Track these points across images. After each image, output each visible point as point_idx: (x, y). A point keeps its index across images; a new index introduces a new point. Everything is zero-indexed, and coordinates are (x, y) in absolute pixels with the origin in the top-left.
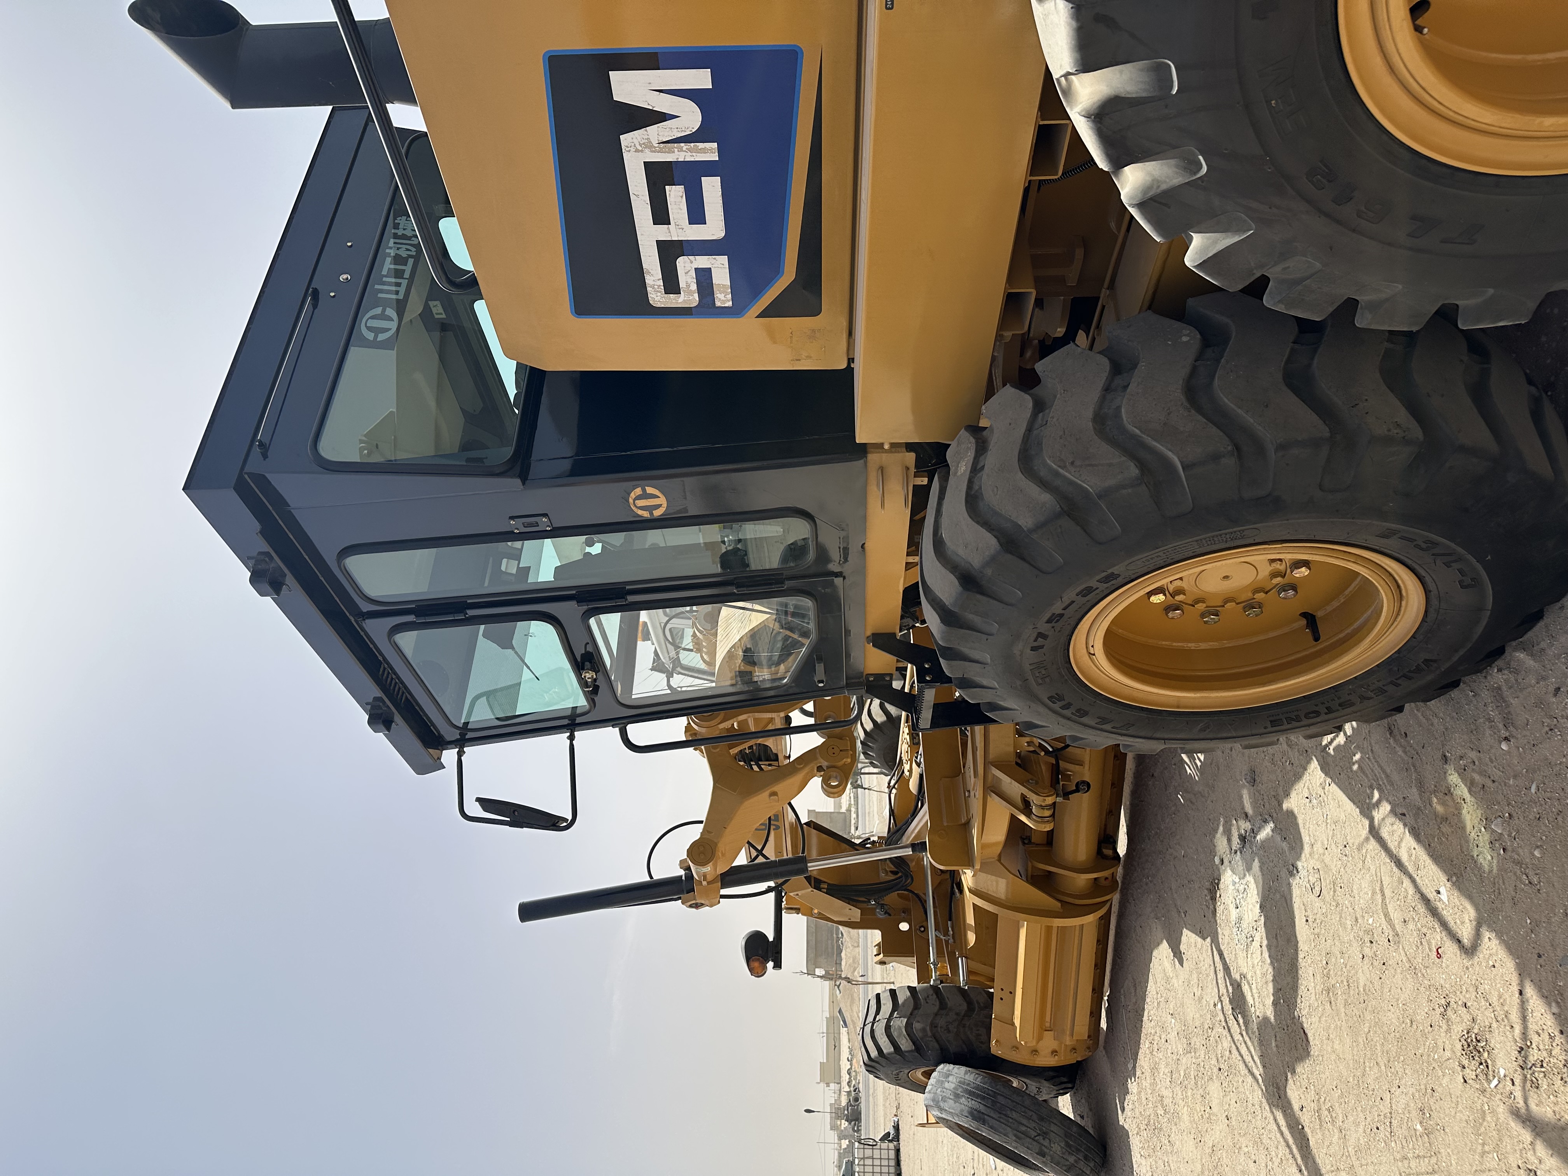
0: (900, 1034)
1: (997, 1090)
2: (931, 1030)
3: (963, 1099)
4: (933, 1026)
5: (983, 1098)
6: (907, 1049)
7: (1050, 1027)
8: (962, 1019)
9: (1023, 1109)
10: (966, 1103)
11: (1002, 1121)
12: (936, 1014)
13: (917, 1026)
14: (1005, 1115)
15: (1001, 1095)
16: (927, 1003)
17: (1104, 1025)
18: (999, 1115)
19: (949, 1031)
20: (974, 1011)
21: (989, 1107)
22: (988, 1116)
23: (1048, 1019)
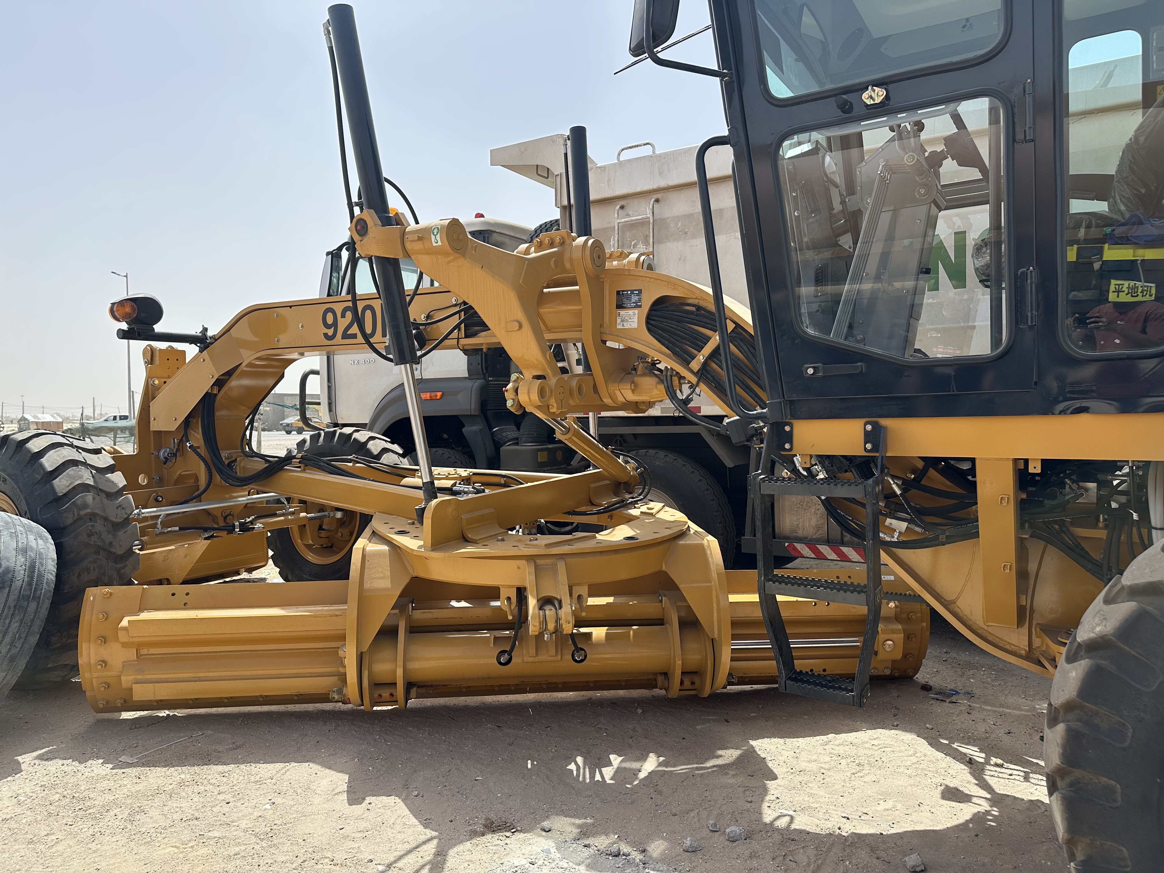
0: (74, 478)
1: (43, 601)
2: (86, 514)
3: (23, 560)
4: (93, 517)
5: (30, 584)
6: (55, 486)
7: (141, 655)
8: (105, 550)
9: (23, 636)
10: (19, 563)
11: (6, 611)
12: (106, 519)
13: (89, 497)
14: (13, 615)
15: (38, 606)
16: (117, 508)
17: (126, 715)
18: (12, 605)
19: (89, 535)
20: (116, 563)
21: (20, 592)
22: (9, 592)
23: (153, 651)
